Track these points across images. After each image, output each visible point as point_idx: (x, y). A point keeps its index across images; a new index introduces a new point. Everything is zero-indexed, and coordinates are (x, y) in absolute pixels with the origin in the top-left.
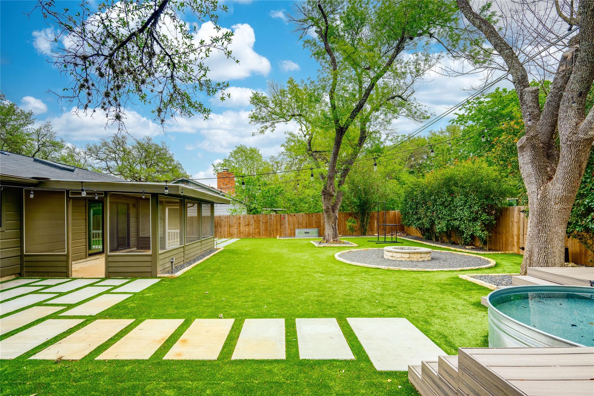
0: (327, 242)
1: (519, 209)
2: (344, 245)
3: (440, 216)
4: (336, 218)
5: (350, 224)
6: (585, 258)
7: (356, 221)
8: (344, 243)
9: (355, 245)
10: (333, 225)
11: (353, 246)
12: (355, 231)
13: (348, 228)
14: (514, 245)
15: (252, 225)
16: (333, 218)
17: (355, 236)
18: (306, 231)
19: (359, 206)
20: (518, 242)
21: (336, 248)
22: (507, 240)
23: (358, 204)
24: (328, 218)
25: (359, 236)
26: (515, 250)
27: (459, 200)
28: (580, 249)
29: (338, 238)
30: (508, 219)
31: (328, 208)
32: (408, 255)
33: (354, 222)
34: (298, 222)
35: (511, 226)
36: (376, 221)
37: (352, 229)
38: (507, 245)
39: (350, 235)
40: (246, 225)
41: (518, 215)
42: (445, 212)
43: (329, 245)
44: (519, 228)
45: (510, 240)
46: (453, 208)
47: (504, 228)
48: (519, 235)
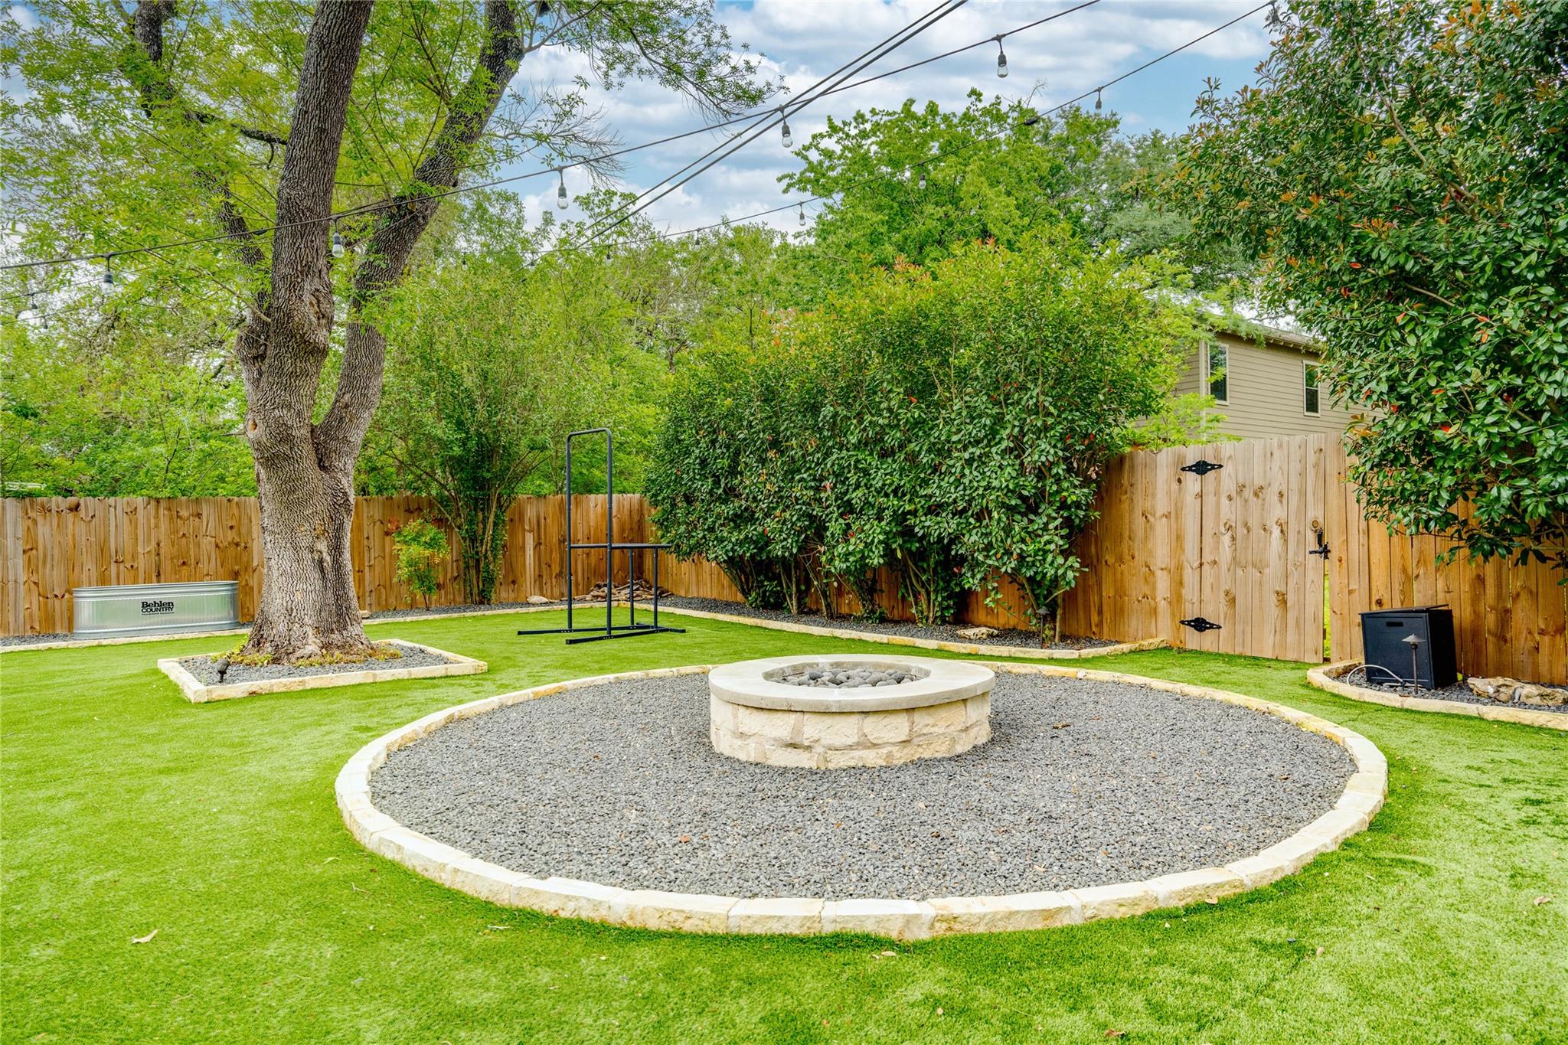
0: (276, 661)
1: (1179, 459)
2: (400, 672)
3: (856, 497)
4: (340, 505)
5: (416, 550)
6: (1500, 650)
7: (442, 536)
8: (394, 656)
9: (468, 664)
10: (322, 546)
11: (453, 669)
12: (439, 586)
13: (404, 572)
14: (1154, 613)
16: (322, 505)
17: (438, 611)
18: (150, 599)
19: (456, 464)
20: (1177, 601)
21: (343, 703)
22: (1120, 592)
23: (457, 451)
24: (288, 506)
25: (459, 610)
26: (1163, 632)
28: (1476, 614)
29: (354, 630)
30: (1125, 506)
31: (286, 438)
33: (432, 544)
34: (103, 549)
35: (1140, 533)
36: (530, 540)
37: (424, 577)
38: (1119, 612)
39: (412, 607)
41: (1175, 485)
42: (878, 478)
43: (292, 682)
44: (1179, 538)
45: (1136, 588)
46: (925, 459)
47: (1107, 544)
48: (1180, 568)
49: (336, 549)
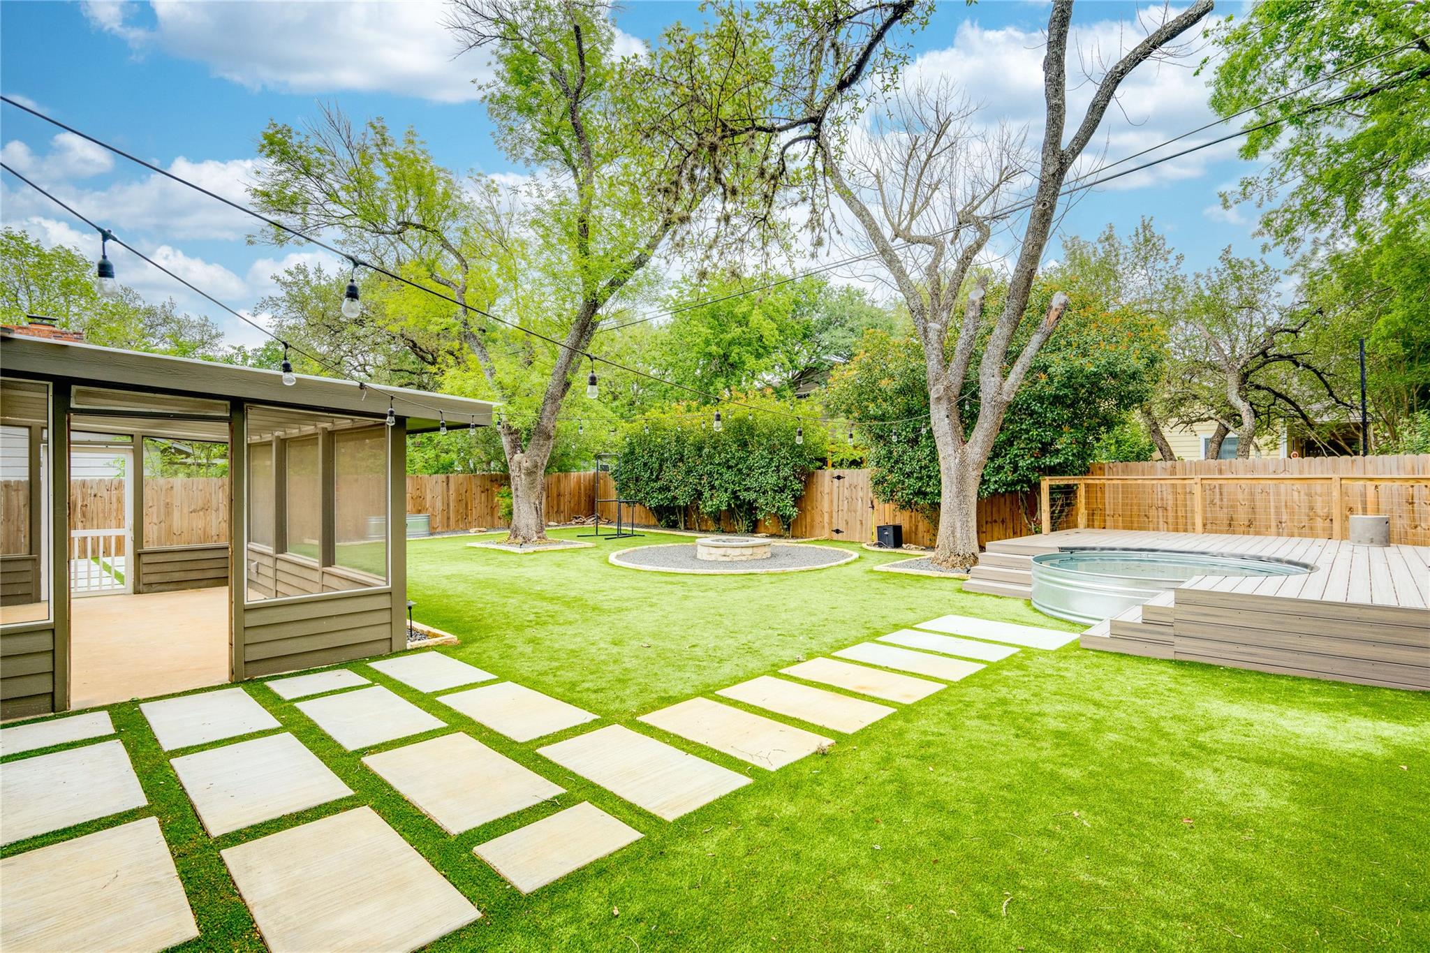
1: (832, 474)
3: (716, 483)
10: (538, 502)
14: (823, 527)
15: (217, 510)
20: (831, 523)
22: (813, 520)
24: (530, 488)
26: (826, 534)
27: (758, 456)
28: (908, 526)
30: (814, 490)
32: (749, 551)
35: (819, 500)
38: (812, 527)
40: (194, 511)
41: (830, 483)
42: (726, 477)
44: (832, 501)
45: (818, 519)
46: (744, 471)
47: (808, 503)
48: (832, 511)
49: (541, 503)
